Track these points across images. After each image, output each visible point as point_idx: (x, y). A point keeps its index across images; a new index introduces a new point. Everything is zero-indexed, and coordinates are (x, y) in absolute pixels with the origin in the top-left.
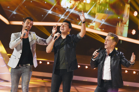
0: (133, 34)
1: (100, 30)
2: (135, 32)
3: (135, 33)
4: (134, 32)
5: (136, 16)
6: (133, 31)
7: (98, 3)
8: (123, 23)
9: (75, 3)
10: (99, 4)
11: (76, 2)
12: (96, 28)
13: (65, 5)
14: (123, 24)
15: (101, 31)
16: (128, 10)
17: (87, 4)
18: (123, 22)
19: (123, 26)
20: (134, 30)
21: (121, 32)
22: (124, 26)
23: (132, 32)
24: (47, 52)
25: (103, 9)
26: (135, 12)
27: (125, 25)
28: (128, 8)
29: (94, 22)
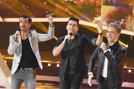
14: (133, 18)
19: (133, 20)
21: (131, 26)
29: (100, 16)
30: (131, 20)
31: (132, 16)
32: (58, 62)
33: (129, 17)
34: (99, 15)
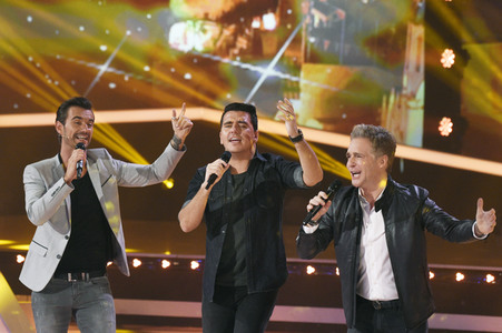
0: (443, 134)
1: (320, 126)
2: (451, 124)
3: (450, 130)
4: (446, 127)
5: (449, 66)
6: (442, 123)
7: (308, 25)
8: (406, 96)
9: (221, 33)
10: (310, 29)
11: (223, 27)
12: (305, 120)
13: (185, 43)
14: (404, 100)
15: (325, 130)
16: (419, 47)
17: (266, 32)
18: (404, 92)
19: (403, 106)
20: (445, 119)
21: (398, 128)
22: (408, 107)
23: (439, 125)
24: (184, 229)
25: (326, 47)
26: (447, 51)
27: (412, 104)
28: (419, 39)
29: (298, 98)
30: (399, 107)
31: (401, 96)
32: (168, 253)
33: (392, 98)
34: (296, 95)
